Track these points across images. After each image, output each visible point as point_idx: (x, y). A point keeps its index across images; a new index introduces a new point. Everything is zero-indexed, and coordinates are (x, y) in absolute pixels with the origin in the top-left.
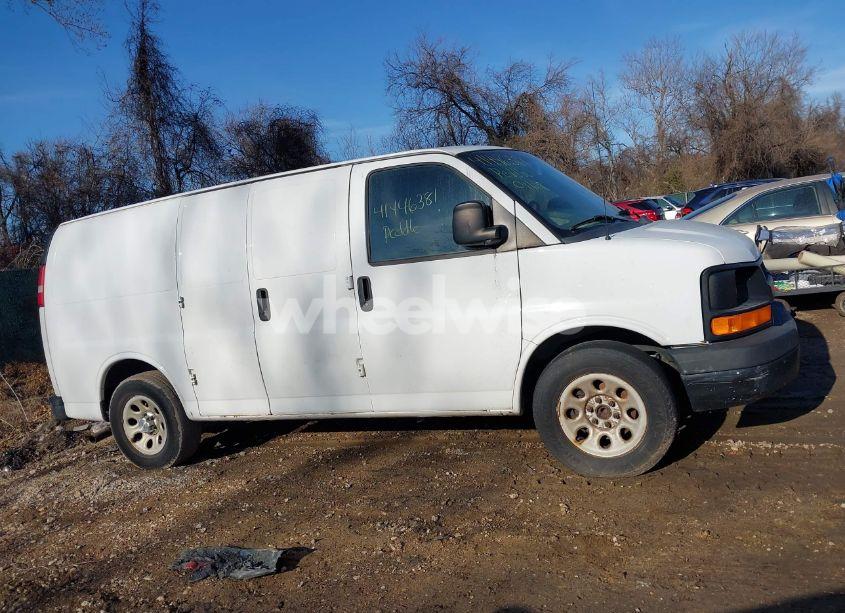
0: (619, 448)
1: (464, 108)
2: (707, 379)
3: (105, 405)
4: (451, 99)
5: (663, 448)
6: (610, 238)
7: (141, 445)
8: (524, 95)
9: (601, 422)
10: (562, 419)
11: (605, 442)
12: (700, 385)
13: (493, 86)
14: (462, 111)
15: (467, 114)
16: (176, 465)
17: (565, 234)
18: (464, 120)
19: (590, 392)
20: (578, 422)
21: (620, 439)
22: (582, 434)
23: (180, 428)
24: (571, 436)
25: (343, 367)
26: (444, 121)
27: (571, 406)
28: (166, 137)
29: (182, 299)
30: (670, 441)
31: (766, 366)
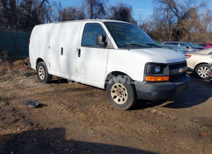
0: (121, 102)
1: (173, 10)
2: (142, 91)
3: (36, 67)
4: (170, 7)
5: (130, 105)
6: (129, 50)
7: (41, 77)
8: (192, 8)
9: (120, 95)
10: (111, 92)
11: (119, 100)
12: (140, 92)
13: (184, 4)
14: (172, 10)
15: (174, 12)
16: (46, 83)
17: (120, 47)
18: (173, 13)
19: (118, 88)
20: (115, 94)
21: (122, 100)
22: (115, 97)
23: (47, 75)
24: (113, 97)
25: (73, 69)
26: (166, 13)
27: (114, 90)
28: (94, 8)
29: (50, 47)
30: (131, 104)
31: (157, 92)
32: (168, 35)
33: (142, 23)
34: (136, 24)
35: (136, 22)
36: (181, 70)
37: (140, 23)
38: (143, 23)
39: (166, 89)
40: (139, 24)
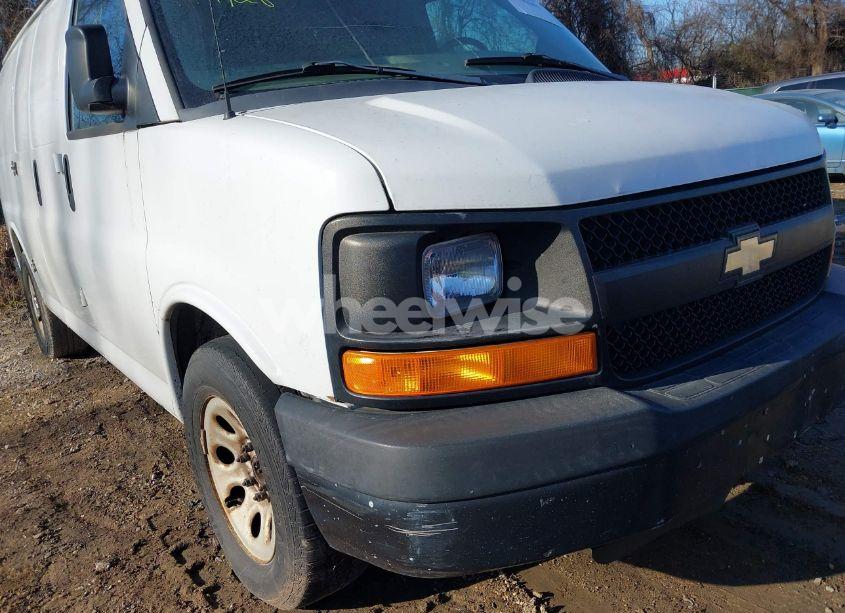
10: (211, 459)
16: (57, 356)
20: (231, 473)
22: (237, 495)
27: (221, 442)
29: (14, 164)
31: (448, 509)
32: (805, 52)
33: (679, 17)
34: (653, 22)
35: (651, 16)
36: (749, 254)
37: (670, 19)
38: (685, 12)
39: (553, 475)
40: (667, 24)
